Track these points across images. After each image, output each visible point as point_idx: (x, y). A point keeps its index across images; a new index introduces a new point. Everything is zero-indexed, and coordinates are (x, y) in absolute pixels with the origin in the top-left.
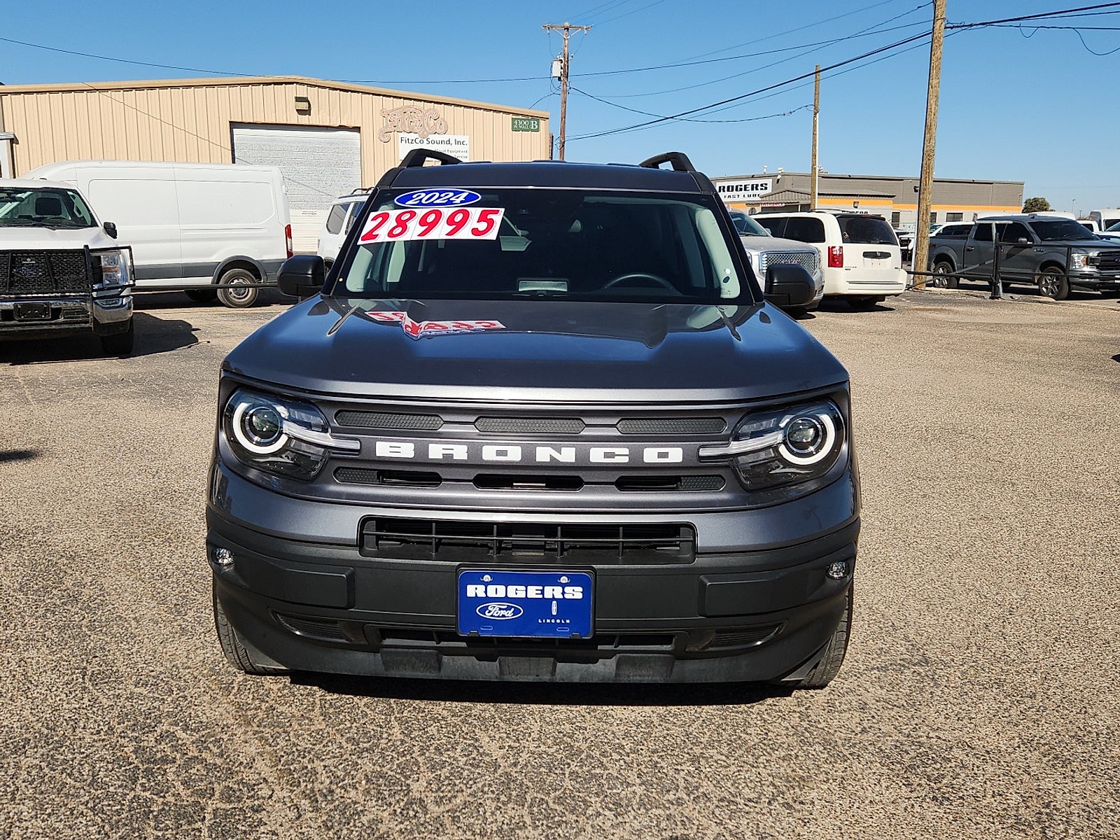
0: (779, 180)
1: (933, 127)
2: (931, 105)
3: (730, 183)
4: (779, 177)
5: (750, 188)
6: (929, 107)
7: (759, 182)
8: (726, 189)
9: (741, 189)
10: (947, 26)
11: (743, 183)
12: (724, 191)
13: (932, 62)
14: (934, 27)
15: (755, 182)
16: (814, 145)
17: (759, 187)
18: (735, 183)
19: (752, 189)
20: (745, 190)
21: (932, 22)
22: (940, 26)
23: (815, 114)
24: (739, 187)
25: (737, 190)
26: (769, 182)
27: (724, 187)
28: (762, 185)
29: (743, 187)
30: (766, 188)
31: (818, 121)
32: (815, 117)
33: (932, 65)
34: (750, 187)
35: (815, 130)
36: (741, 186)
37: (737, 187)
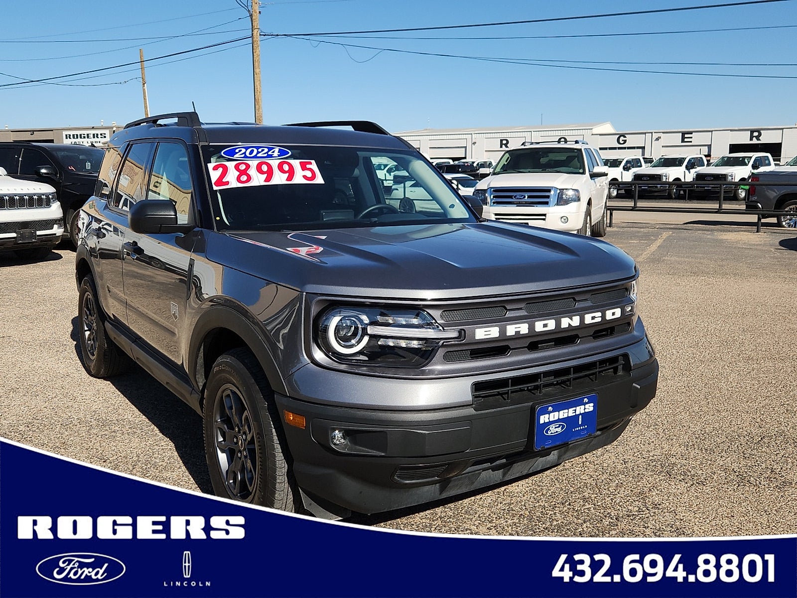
0: (114, 131)
1: (260, 101)
2: (257, 86)
3: (75, 132)
4: (114, 129)
5: (92, 137)
6: (256, 87)
7: (99, 132)
8: (71, 137)
9: (84, 137)
10: (261, 34)
11: (86, 132)
12: (70, 138)
13: (254, 57)
14: (252, 34)
15: (95, 132)
16: (146, 107)
17: (99, 136)
18: (79, 133)
19: (94, 137)
20: (88, 138)
21: (251, 30)
22: (257, 34)
23: (144, 84)
24: (82, 135)
25: (81, 138)
26: (107, 132)
27: (70, 135)
28: (101, 134)
29: (86, 136)
30: (105, 137)
31: (146, 89)
32: (144, 86)
33: (254, 59)
34: (92, 135)
35: (145, 96)
36: (84, 134)
37: (81, 135)
